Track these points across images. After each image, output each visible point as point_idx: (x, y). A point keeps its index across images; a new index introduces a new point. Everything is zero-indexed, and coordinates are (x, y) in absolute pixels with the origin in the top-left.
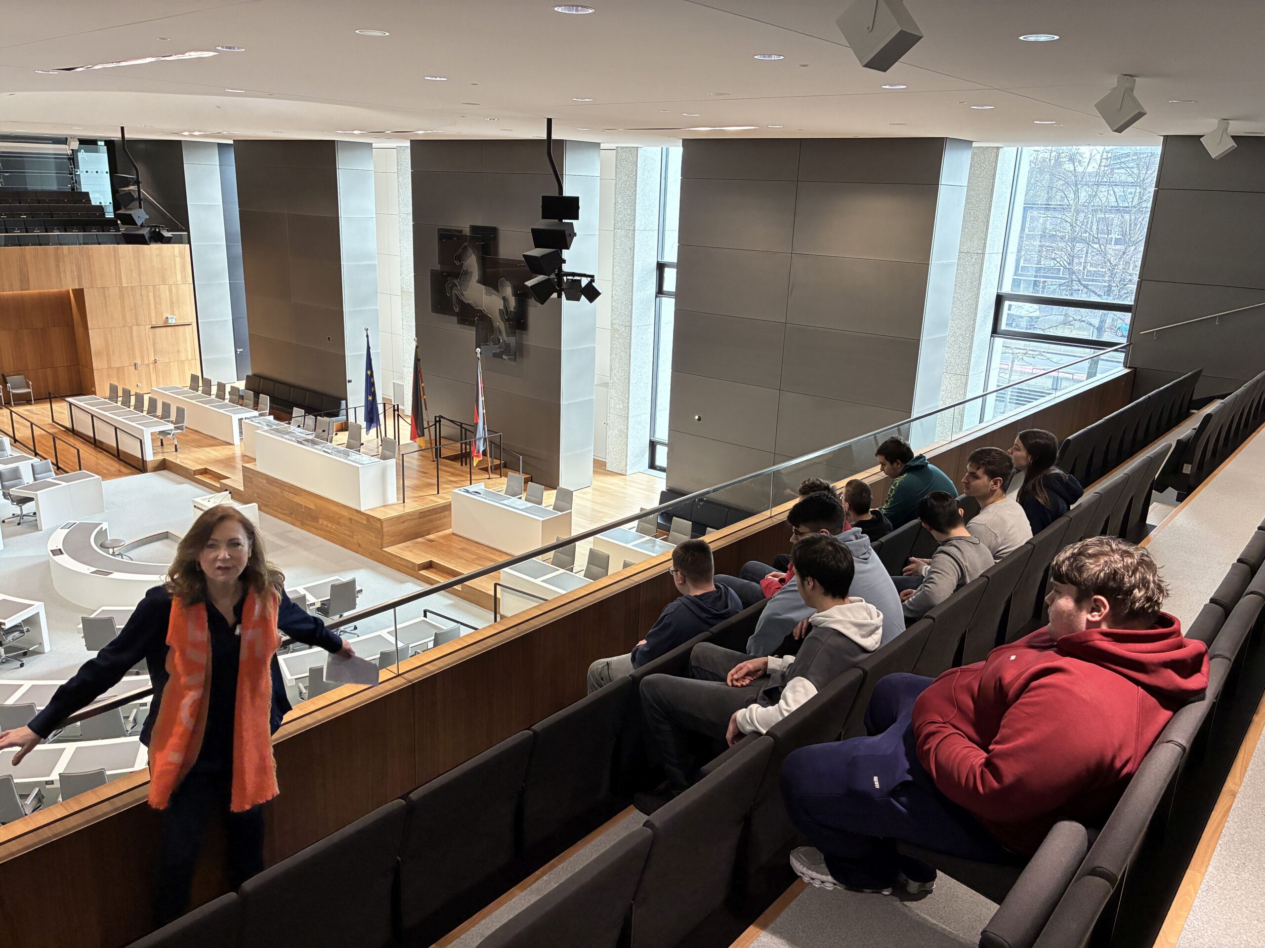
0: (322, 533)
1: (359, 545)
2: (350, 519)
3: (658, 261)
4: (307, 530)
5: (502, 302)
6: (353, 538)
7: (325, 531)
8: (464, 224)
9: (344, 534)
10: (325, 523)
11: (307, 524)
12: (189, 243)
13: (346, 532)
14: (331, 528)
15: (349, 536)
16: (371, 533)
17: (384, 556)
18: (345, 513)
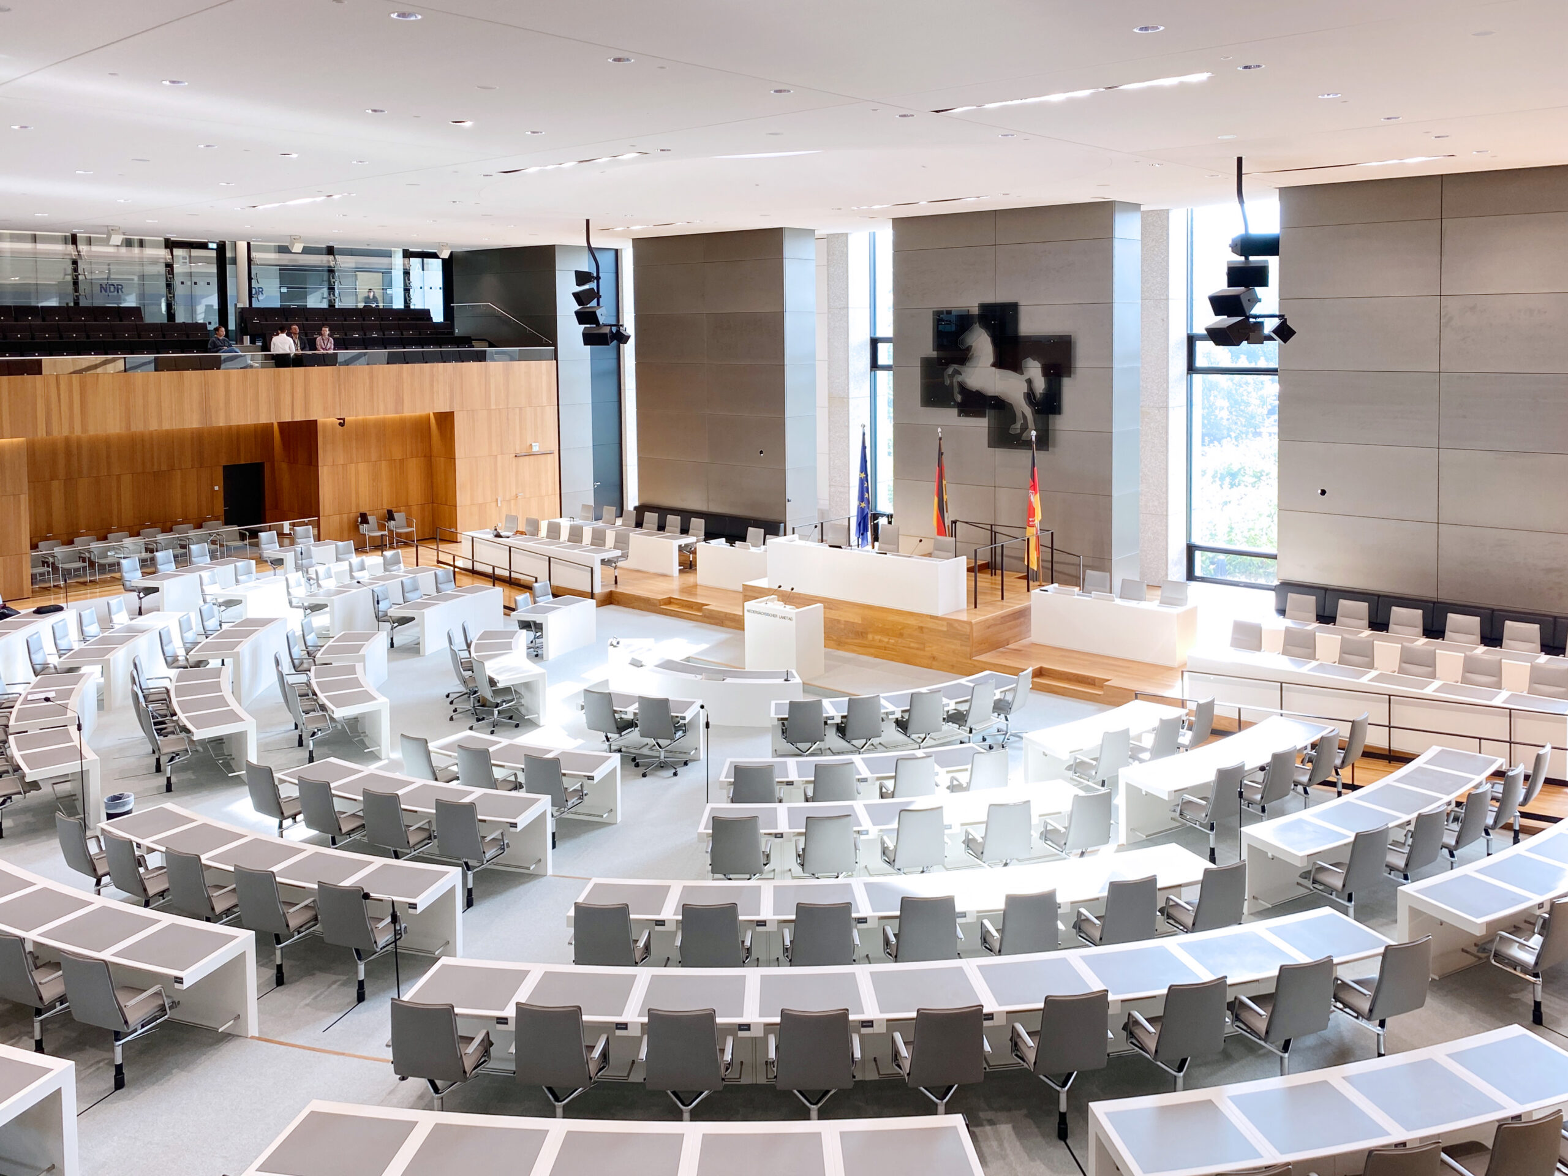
0: (872, 650)
1: (934, 658)
2: (921, 628)
3: (1188, 334)
4: (846, 650)
5: (1026, 385)
6: (924, 650)
7: (879, 648)
8: (970, 302)
9: (909, 648)
10: (878, 637)
11: (847, 643)
12: (556, 359)
13: (912, 645)
14: (888, 643)
15: (918, 649)
16: (955, 641)
17: (975, 666)
18: (912, 622)
